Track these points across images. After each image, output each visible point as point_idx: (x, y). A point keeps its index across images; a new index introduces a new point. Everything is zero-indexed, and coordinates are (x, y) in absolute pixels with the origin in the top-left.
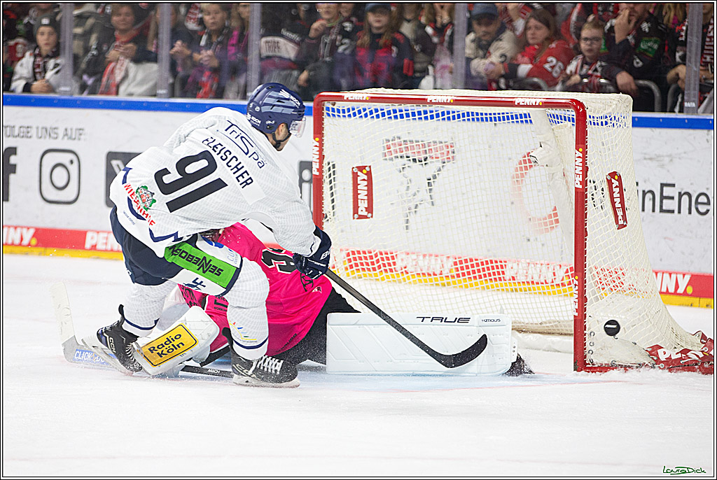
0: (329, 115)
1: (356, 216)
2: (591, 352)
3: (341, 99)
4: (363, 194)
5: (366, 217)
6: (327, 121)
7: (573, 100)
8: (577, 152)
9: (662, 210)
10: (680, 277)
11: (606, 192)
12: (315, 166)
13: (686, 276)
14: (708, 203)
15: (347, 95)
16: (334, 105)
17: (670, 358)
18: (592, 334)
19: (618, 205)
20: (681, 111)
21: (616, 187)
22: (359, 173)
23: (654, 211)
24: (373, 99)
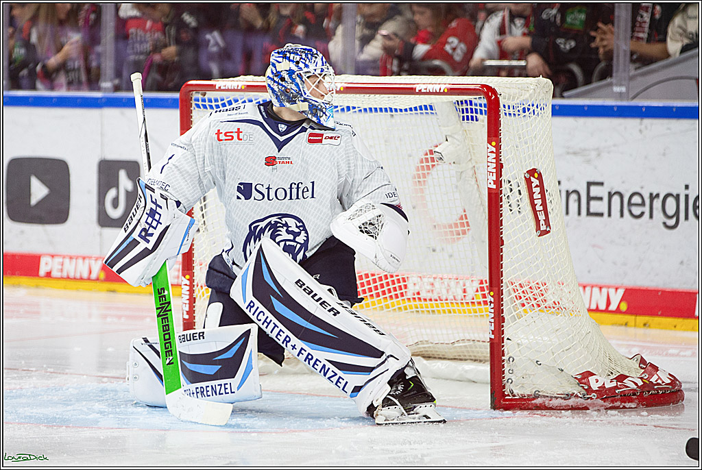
0: (198, 106)
2: (510, 381)
3: (212, 88)
6: (196, 114)
7: (483, 86)
8: (489, 146)
9: (589, 213)
10: (612, 291)
11: (525, 193)
13: (619, 290)
14: (643, 204)
15: (219, 83)
16: (204, 95)
17: (603, 387)
18: (511, 359)
19: (539, 208)
21: (537, 186)
23: (579, 214)
24: (250, 88)
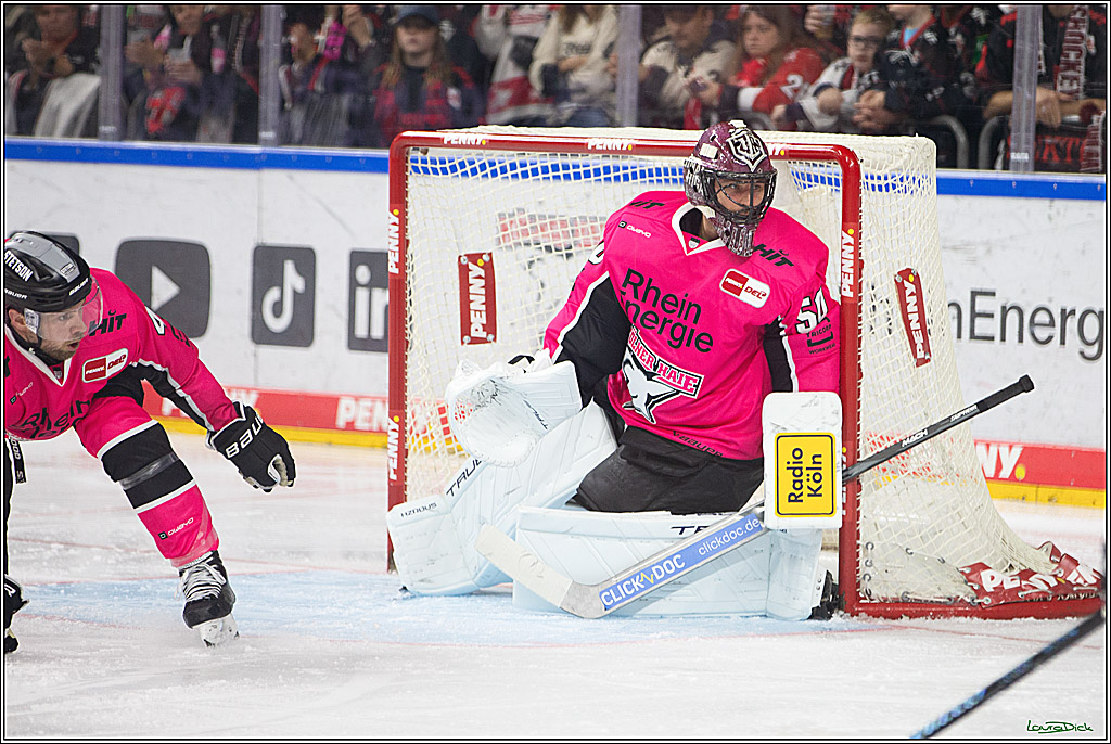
0: (416, 170)
1: (466, 338)
2: (867, 577)
3: (438, 142)
4: (477, 303)
5: (484, 341)
6: (414, 182)
7: (838, 147)
8: (844, 234)
9: (973, 336)
10: (1004, 450)
11: (895, 303)
12: (393, 259)
13: (1014, 449)
14: (1052, 324)
15: (449, 136)
16: (426, 153)
17: (1001, 587)
18: (870, 546)
19: (915, 325)
20: (1006, 167)
21: (912, 294)
22: (471, 266)
23: (959, 337)
24: (493, 144)
